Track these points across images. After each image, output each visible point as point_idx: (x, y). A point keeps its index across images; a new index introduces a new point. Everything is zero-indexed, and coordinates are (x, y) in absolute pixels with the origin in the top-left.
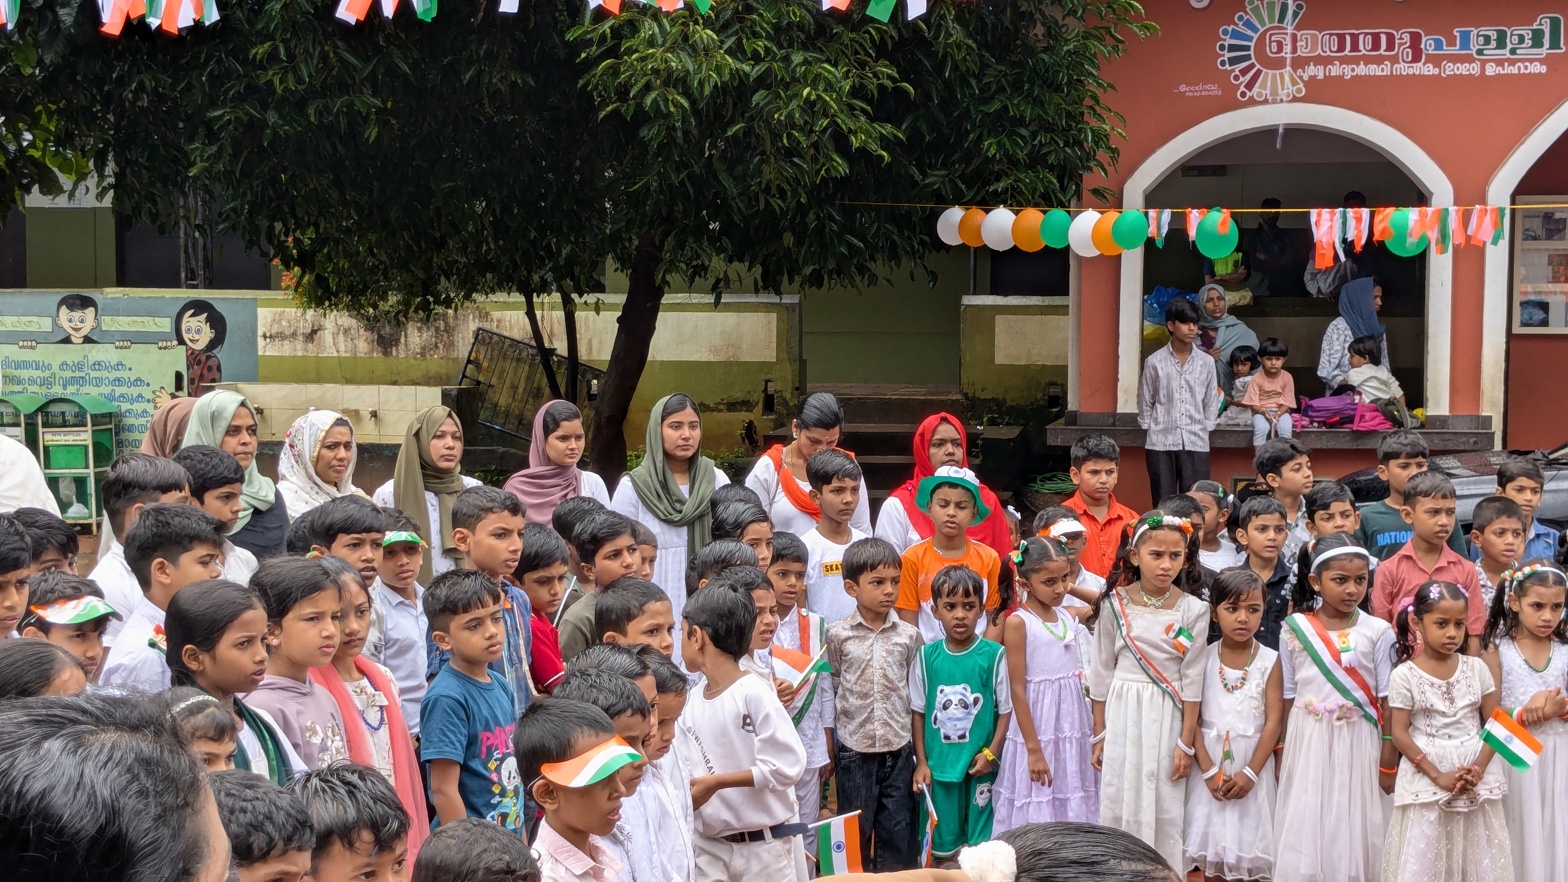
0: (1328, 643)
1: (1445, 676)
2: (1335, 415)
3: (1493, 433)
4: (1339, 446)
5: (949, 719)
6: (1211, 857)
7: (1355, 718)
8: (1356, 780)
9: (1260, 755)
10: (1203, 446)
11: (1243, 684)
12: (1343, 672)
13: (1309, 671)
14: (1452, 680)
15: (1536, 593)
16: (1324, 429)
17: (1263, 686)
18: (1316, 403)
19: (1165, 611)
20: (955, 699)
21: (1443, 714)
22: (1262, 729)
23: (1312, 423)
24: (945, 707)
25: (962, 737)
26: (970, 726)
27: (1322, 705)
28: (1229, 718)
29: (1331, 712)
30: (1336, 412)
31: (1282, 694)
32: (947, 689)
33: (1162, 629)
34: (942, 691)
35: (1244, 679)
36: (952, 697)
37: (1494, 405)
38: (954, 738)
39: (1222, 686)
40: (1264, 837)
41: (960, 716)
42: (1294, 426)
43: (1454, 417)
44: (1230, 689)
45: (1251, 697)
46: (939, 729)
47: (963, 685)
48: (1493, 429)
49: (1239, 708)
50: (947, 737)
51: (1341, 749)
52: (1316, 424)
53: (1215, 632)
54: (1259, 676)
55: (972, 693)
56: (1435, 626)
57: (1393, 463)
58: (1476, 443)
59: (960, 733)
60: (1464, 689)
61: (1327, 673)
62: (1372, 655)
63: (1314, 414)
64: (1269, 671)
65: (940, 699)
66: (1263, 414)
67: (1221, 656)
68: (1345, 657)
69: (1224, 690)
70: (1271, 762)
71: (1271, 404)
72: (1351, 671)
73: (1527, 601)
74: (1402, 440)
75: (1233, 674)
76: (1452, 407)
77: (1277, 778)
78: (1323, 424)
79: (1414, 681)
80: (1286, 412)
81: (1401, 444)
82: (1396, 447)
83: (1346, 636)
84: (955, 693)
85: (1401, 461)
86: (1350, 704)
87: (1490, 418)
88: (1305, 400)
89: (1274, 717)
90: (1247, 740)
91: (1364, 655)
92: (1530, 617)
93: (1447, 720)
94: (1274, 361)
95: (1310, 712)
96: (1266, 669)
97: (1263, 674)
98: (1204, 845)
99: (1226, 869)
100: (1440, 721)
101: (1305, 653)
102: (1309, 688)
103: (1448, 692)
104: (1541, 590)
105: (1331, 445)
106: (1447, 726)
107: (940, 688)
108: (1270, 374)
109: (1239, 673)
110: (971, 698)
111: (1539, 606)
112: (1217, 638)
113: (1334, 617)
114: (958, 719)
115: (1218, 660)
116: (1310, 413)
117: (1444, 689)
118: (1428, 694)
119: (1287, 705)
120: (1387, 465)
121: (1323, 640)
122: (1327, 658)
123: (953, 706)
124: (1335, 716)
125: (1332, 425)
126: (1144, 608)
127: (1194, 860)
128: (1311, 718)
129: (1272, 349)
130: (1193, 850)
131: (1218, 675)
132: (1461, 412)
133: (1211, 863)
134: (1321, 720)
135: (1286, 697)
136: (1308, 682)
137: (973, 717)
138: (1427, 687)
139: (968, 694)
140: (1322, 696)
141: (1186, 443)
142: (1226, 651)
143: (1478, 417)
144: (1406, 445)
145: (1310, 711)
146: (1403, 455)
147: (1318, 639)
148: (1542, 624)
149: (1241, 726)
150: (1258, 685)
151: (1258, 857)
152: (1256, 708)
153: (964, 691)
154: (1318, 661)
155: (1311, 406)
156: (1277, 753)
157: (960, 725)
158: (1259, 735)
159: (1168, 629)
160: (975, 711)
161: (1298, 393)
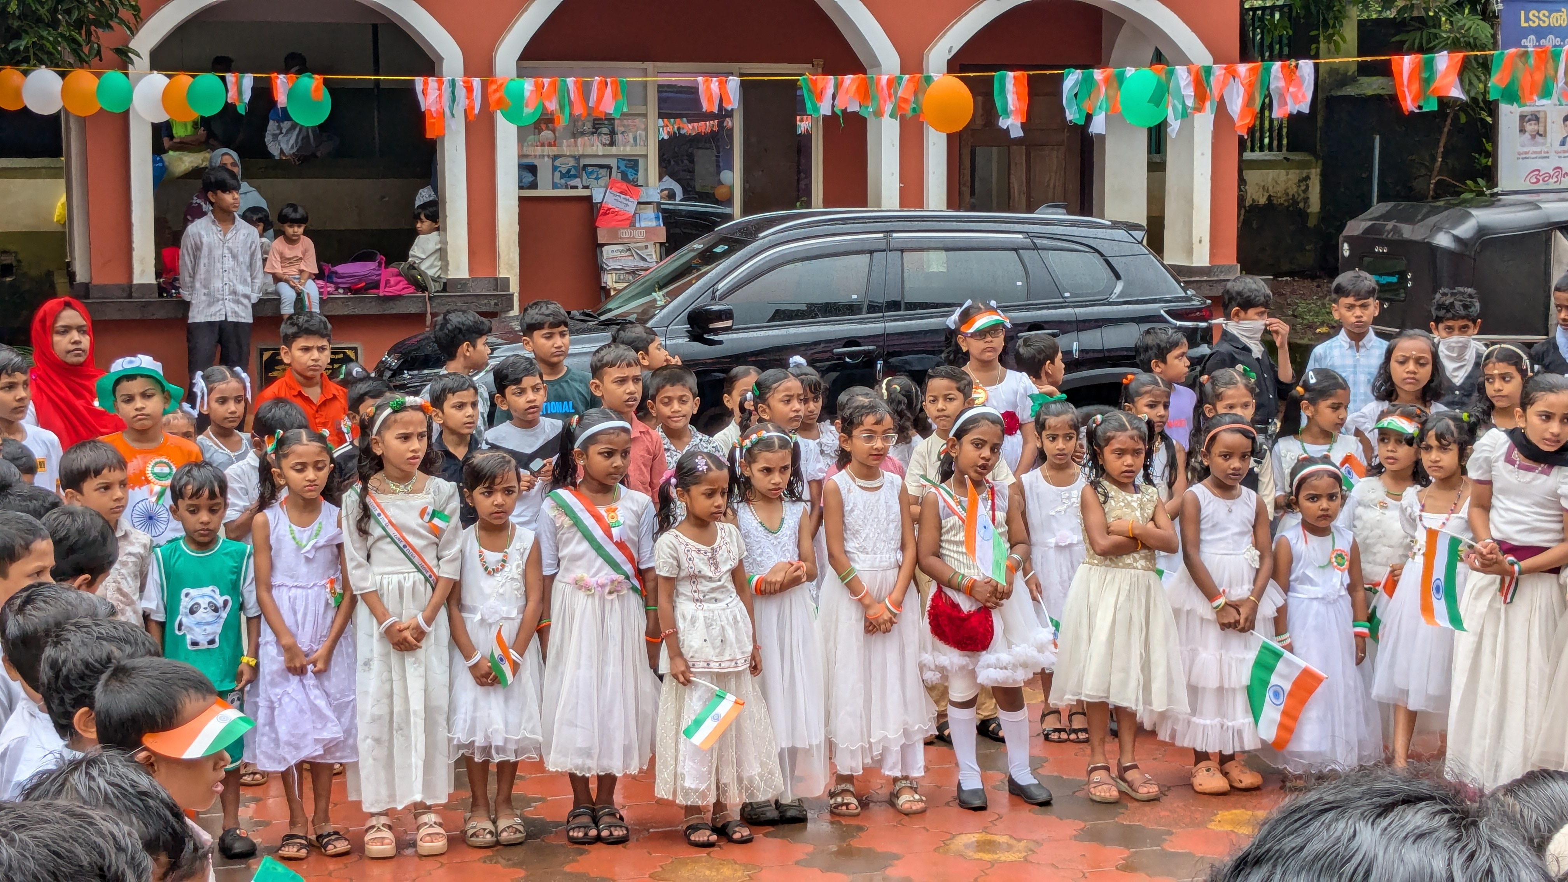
0: (598, 518)
1: (710, 542)
2: (360, 280)
3: (512, 295)
4: (366, 312)
5: (198, 623)
6: (480, 741)
7: (625, 592)
8: (628, 652)
9: (523, 636)
10: (246, 317)
11: (503, 566)
12: (614, 546)
13: (578, 546)
14: (715, 546)
15: (764, 459)
16: (349, 295)
17: (522, 567)
18: (341, 269)
19: (416, 496)
20: (204, 602)
21: (710, 579)
22: (523, 610)
23: (337, 289)
24: (192, 611)
25: (211, 642)
26: (219, 630)
27: (594, 580)
28: (492, 602)
29: (603, 586)
30: (361, 279)
31: (541, 571)
32: (193, 592)
33: (417, 513)
34: (187, 595)
35: (504, 561)
36: (200, 601)
37: (511, 267)
38: (204, 645)
39: (482, 569)
40: (530, 718)
41: (210, 620)
42: (321, 293)
43: (474, 280)
44: (490, 572)
45: (512, 579)
46: (184, 635)
47: (211, 588)
48: (511, 291)
49: (501, 591)
50: (195, 644)
51: (614, 623)
52: (341, 291)
53: (469, 516)
54: (518, 557)
55: (221, 595)
56: (703, 497)
57: (537, 334)
58: (496, 304)
59: (210, 638)
60: (726, 554)
61: (598, 548)
62: (636, 529)
63: (340, 280)
64: (528, 552)
65: (185, 603)
66: (287, 281)
67: (480, 540)
68: (615, 531)
69: (484, 574)
70: (535, 642)
71: (292, 271)
72: (621, 546)
73: (757, 467)
74: (544, 310)
75: (493, 557)
76: (471, 270)
77: (544, 658)
78: (348, 290)
79: (681, 549)
80: (309, 277)
81: (542, 314)
82: (539, 318)
83: (614, 510)
84: (203, 596)
85: (544, 331)
86: (621, 577)
87: (507, 280)
88: (328, 267)
89: (535, 597)
90: (510, 622)
91: (631, 528)
92: (761, 481)
93: (714, 585)
94: (296, 229)
95: (580, 588)
96: (525, 549)
97: (522, 554)
98: (472, 730)
99: (493, 752)
100: (705, 586)
101: (575, 529)
102: (579, 563)
103: (713, 558)
104: (768, 455)
105: (358, 311)
106: (713, 590)
107: (185, 591)
108: (291, 241)
109: (499, 556)
110: (220, 601)
111: (768, 470)
112: (473, 521)
113: (597, 492)
114: (208, 624)
115: (476, 544)
116: (335, 280)
117: (710, 555)
118: (696, 561)
119: (547, 581)
120: (531, 337)
121: (593, 516)
122: (598, 533)
123: (202, 610)
124: (607, 590)
125: (356, 291)
126: (393, 496)
127: (460, 746)
128: (581, 594)
129: (293, 215)
130: (460, 735)
131: (477, 560)
132: (480, 275)
133: (478, 747)
134: (593, 595)
135: (544, 573)
136: (575, 558)
137: (222, 621)
138: (694, 554)
139: (217, 596)
140: (593, 570)
141: (229, 314)
142: (483, 533)
143: (496, 279)
144: (548, 315)
145: (580, 585)
146: (546, 325)
147: (588, 515)
148: (772, 487)
149: (505, 608)
150: (518, 566)
151: (525, 738)
152: (517, 590)
153: (212, 594)
154: (588, 536)
155: (336, 273)
156: (543, 632)
157: (209, 629)
158: (521, 616)
159: (422, 513)
160: (224, 615)
161: (319, 259)
